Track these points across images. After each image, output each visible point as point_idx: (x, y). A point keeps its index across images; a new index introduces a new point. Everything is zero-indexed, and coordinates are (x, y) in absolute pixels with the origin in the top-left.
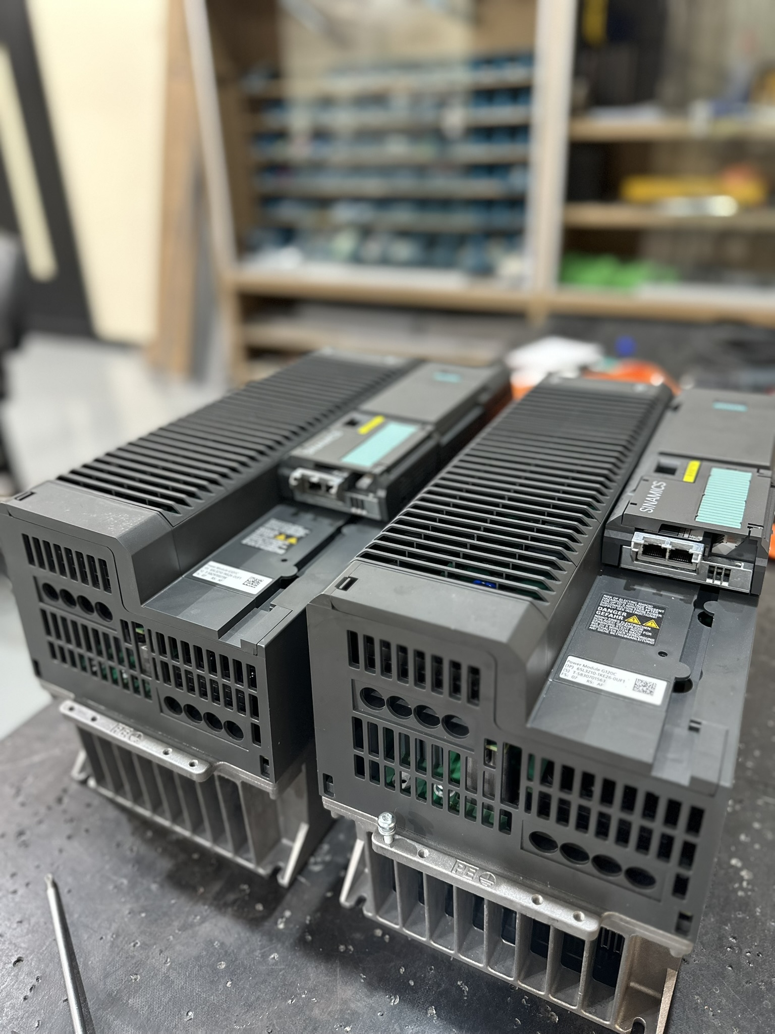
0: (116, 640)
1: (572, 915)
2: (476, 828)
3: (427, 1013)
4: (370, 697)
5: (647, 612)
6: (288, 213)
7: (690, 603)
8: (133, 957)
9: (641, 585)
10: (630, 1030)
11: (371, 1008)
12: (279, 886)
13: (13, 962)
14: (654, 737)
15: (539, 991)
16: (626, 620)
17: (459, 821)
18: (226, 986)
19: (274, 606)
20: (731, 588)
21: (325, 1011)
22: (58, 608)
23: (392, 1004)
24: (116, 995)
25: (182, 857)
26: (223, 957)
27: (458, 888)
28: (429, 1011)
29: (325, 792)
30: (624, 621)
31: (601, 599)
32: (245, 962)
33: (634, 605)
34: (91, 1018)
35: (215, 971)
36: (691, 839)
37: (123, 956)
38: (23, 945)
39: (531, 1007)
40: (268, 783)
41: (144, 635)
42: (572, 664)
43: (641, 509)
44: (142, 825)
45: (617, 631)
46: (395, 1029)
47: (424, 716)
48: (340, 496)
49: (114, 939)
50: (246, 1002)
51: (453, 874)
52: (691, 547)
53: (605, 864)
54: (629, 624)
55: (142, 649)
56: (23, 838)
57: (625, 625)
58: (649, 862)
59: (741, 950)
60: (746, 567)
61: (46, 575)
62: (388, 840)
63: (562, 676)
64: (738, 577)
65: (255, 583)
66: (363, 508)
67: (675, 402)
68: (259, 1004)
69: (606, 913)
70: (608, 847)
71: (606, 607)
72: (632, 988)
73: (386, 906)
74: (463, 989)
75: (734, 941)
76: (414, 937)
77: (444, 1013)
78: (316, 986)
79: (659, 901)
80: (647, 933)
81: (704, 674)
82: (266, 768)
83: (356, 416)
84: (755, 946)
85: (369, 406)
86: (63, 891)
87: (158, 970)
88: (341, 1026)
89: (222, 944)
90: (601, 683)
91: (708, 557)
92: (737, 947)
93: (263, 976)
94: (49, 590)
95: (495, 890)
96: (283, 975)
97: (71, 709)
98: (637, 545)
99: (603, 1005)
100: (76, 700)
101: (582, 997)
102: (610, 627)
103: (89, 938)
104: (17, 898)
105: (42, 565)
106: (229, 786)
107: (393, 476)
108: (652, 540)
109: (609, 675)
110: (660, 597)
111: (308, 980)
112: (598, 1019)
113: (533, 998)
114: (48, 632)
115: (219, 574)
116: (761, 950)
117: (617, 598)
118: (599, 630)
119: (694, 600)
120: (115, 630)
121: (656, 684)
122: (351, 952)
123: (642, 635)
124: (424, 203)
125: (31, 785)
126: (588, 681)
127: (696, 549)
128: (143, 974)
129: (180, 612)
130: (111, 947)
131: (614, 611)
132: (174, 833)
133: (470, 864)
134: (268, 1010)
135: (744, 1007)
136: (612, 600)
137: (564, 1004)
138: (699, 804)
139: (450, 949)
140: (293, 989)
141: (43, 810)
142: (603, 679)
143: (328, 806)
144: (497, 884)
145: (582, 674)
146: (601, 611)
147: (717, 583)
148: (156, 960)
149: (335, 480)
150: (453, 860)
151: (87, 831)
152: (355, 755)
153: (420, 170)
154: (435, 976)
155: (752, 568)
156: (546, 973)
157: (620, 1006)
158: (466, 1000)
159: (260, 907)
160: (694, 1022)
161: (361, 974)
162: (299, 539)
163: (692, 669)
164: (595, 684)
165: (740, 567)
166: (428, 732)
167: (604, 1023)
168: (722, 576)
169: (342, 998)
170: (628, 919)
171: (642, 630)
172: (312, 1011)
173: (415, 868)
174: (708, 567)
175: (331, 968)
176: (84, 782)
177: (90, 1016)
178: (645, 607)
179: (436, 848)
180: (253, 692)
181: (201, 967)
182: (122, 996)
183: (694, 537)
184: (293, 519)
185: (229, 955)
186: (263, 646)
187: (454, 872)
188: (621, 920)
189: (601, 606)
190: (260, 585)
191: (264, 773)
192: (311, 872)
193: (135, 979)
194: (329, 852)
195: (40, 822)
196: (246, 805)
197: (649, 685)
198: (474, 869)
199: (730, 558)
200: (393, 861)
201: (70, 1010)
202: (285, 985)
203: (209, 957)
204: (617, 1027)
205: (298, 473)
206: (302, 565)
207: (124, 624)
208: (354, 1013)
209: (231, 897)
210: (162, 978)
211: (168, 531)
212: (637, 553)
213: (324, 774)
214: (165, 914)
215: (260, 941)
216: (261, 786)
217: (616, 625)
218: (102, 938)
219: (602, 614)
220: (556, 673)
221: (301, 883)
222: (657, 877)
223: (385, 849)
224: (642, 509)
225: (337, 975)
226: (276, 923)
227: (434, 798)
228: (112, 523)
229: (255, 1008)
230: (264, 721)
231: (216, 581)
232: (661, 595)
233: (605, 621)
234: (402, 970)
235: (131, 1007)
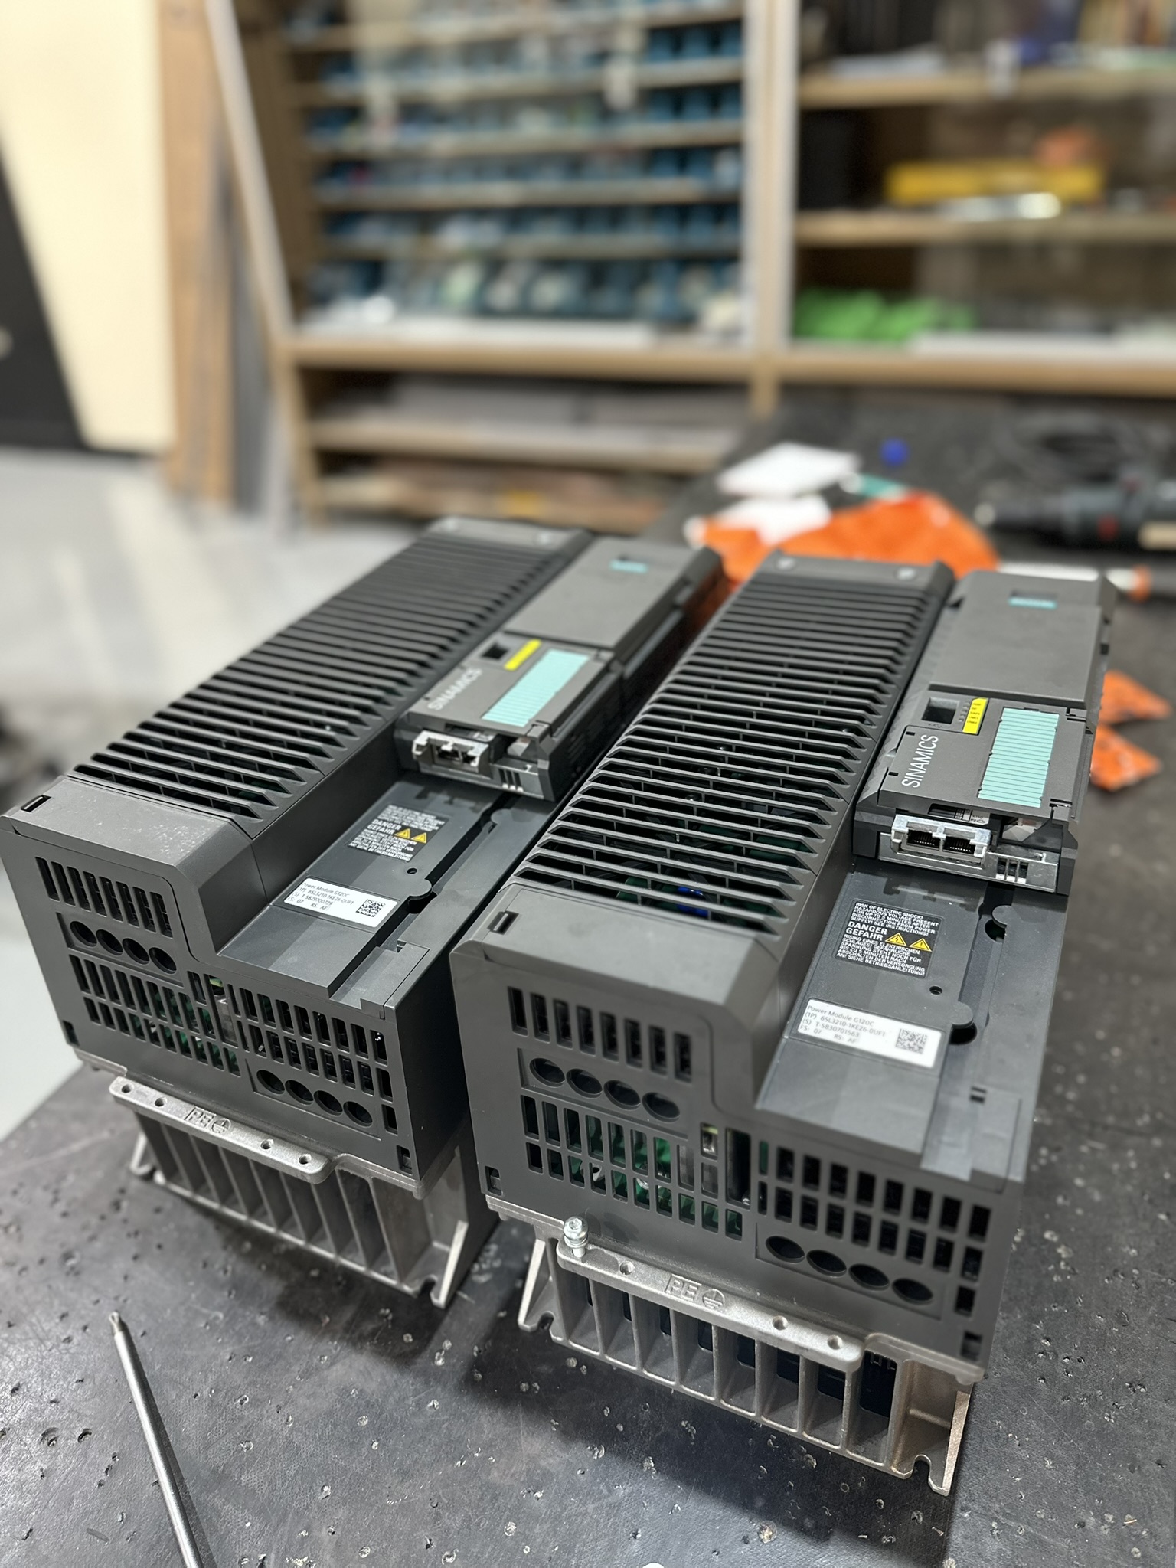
0: (183, 998)
1: (826, 1342)
2: (694, 1232)
3: (642, 1467)
4: (545, 1070)
5: (914, 926)
6: (370, 238)
7: (974, 911)
8: (241, 1418)
9: (907, 885)
10: (911, 1471)
11: (568, 1464)
12: (434, 1308)
13: (77, 1436)
14: (923, 1113)
15: (790, 1427)
16: (886, 941)
17: (672, 1225)
18: (372, 1449)
19: (403, 944)
20: (1030, 886)
21: (506, 1472)
22: (95, 955)
23: (596, 1458)
24: (224, 1470)
25: (296, 1275)
26: (364, 1409)
27: (675, 1312)
28: (646, 1464)
29: (489, 1189)
30: (883, 941)
31: (852, 908)
32: (395, 1413)
33: (898, 916)
34: (192, 1505)
35: (356, 1430)
36: (975, 1244)
37: (228, 1419)
38: (89, 1413)
39: (779, 1449)
40: (410, 1181)
41: (222, 988)
42: (814, 1012)
43: (903, 783)
44: (237, 1233)
45: (874, 957)
46: (602, 1491)
47: (620, 1093)
48: (484, 769)
49: (213, 1396)
50: (400, 1469)
51: (668, 1295)
52: (973, 836)
53: (866, 1275)
54: (891, 946)
55: (219, 1003)
56: (71, 1262)
57: (885, 949)
58: (922, 1272)
59: (1056, 1355)
60: (1049, 858)
61: (74, 912)
62: (578, 1253)
63: (801, 1030)
64: (1039, 873)
65: (373, 909)
66: (518, 784)
67: (955, 596)
68: (418, 1471)
69: (871, 1335)
70: (869, 1255)
71: (860, 922)
72: (913, 1417)
73: (580, 1327)
74: (689, 1431)
75: (1047, 1343)
76: (620, 1365)
77: (665, 1465)
78: (492, 1440)
79: (938, 1318)
80: (924, 1357)
81: (991, 1018)
82: (406, 1160)
83: (499, 639)
84: (1076, 1349)
85: (515, 624)
86: (136, 1333)
87: (277, 1434)
88: (529, 1492)
89: (361, 1391)
90: (853, 1038)
91: (997, 845)
92: (1050, 1351)
93: (420, 1431)
94: (82, 931)
95: (724, 1312)
96: (447, 1428)
97: (126, 1090)
98: (898, 834)
99: (875, 1442)
100: (129, 1077)
101: (846, 1435)
102: (865, 952)
103: (179, 1396)
104: (73, 1347)
105: (68, 898)
106: (359, 1185)
107: (557, 738)
108: (920, 826)
109: (864, 1025)
110: (931, 902)
111: (481, 1433)
112: (868, 1460)
113: (783, 1439)
114: (84, 986)
115: (321, 897)
116: (1083, 1354)
117: (874, 907)
118: (850, 958)
119: (979, 905)
120: (181, 985)
121: (926, 1036)
122: (537, 1392)
123: (909, 962)
124: (580, 216)
125: (75, 1186)
126: (836, 1036)
127: (980, 838)
128: (257, 1440)
129: (273, 961)
130: (210, 1406)
131: (871, 927)
132: (283, 1241)
133: (689, 1279)
134: (431, 1475)
135: (1059, 1431)
136: (867, 910)
137: (823, 1443)
138: (984, 1202)
139: (670, 1380)
140: (463, 1447)
141: (94, 1221)
142: (856, 1031)
143: (494, 1207)
144: (727, 1305)
145: (827, 1027)
146: (853, 928)
147: (1011, 879)
148: (273, 1420)
149: (477, 749)
150: (668, 1275)
151: (160, 1247)
152: (527, 1143)
153: (574, 163)
154: (652, 1418)
155: (1057, 859)
156: (797, 1404)
157: (896, 1445)
158: (694, 1446)
159: (408, 1338)
160: (994, 1456)
161: (553, 1421)
162: (431, 835)
163: (975, 1010)
164: (845, 1041)
165: (1041, 858)
166: (625, 1114)
167: (876, 1465)
168: (1017, 870)
169: (529, 1454)
170: (899, 1341)
171: (908, 954)
172: (490, 1475)
173: (616, 1288)
174: (996, 860)
175: (511, 1415)
176: (149, 1177)
177: (192, 1502)
178: (913, 918)
179: (643, 1259)
180: (383, 1066)
181: (335, 1425)
182: (231, 1471)
183: (977, 819)
184: (419, 804)
185: (372, 1406)
186: (393, 1007)
187: (668, 1291)
188: (891, 1342)
189: (854, 921)
190: (380, 911)
191: (403, 1167)
192: (474, 1284)
193: (248, 1448)
194: (497, 1255)
195: (93, 1238)
196: (380, 1207)
197: (917, 1038)
198: (695, 1285)
199: (1027, 845)
200: (587, 1280)
201: (162, 1495)
202: (450, 1441)
203: (345, 1410)
204: (894, 1469)
205: (422, 739)
206: (434, 877)
207: (193, 977)
208: (546, 1474)
209: (369, 1327)
210: (284, 1443)
211: (245, 846)
212: (900, 844)
213: (486, 1167)
214: (280, 1356)
215: (412, 1385)
216: (400, 1183)
217: (872, 948)
218: (196, 1395)
219: (854, 933)
220: (793, 1027)
221: (463, 1300)
222: (933, 1290)
223: (575, 1265)
224: (906, 782)
225: (519, 1423)
226: (433, 1359)
227: (638, 1192)
228: (166, 842)
229: (412, 1475)
230: (400, 1101)
231: (318, 909)
232: (934, 900)
233: (858, 943)
234: (607, 1412)
235: (245, 1486)
